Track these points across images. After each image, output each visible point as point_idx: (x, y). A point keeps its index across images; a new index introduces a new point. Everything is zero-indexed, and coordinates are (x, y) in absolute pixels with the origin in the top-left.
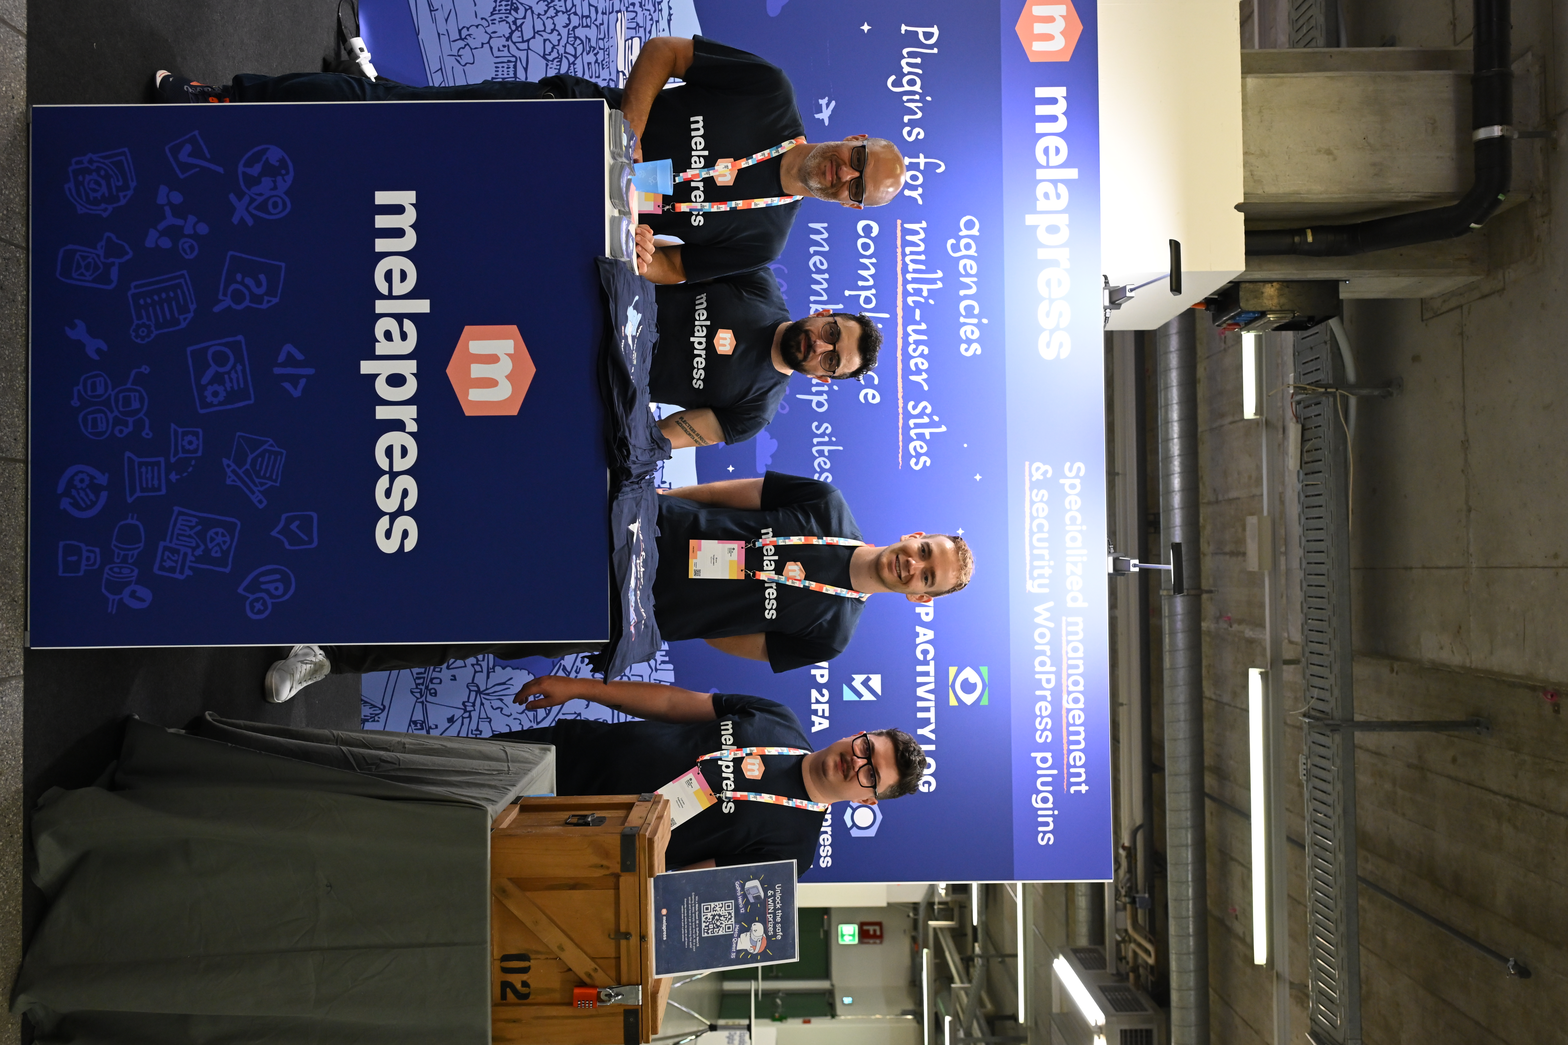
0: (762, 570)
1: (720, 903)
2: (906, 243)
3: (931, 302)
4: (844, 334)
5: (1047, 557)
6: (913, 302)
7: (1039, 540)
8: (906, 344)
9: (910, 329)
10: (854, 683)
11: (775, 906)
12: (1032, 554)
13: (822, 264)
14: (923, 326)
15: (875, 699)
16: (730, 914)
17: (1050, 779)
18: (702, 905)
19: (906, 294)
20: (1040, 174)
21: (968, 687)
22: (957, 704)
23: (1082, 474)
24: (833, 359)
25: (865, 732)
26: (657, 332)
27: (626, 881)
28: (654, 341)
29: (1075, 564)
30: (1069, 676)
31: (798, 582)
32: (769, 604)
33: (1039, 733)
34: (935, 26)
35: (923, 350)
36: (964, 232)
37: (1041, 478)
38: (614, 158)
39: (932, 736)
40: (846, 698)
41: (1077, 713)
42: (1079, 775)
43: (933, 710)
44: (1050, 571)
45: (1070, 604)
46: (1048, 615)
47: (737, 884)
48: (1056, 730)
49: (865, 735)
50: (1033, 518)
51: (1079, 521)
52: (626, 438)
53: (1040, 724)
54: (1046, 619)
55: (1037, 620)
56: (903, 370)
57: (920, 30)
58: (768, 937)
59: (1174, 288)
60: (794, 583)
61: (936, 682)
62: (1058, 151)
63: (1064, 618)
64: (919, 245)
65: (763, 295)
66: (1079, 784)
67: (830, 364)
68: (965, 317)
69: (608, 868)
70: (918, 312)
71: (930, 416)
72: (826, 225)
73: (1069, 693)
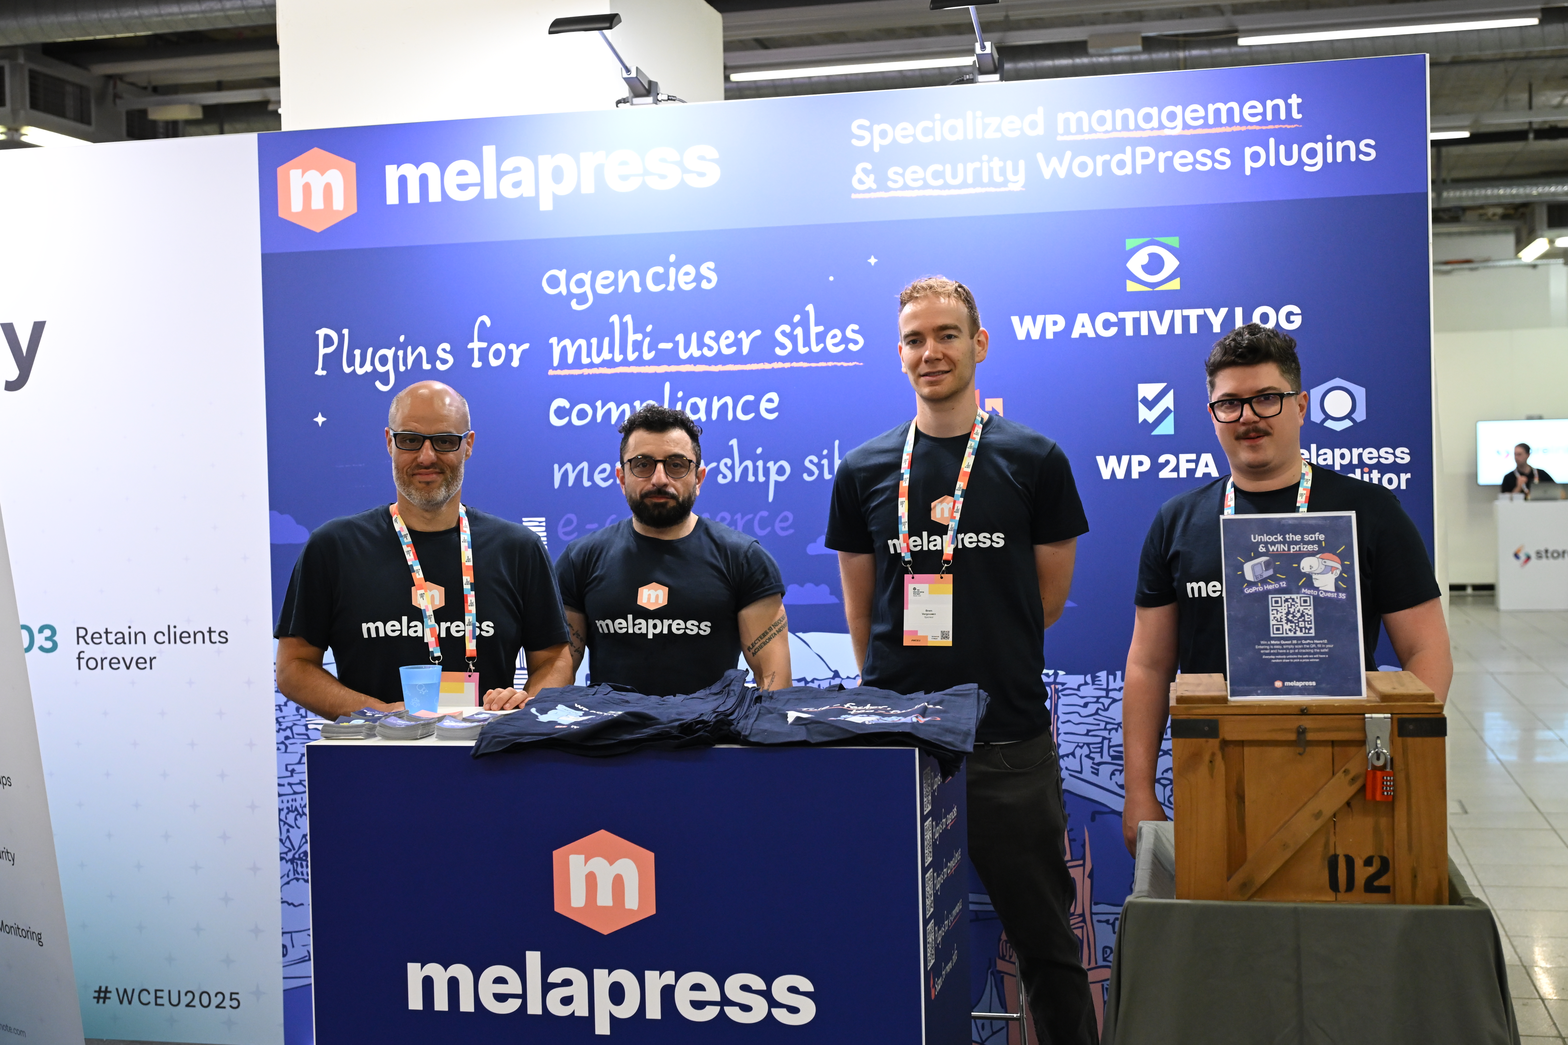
0: (941, 552)
1: (1271, 613)
2: (577, 364)
3: (649, 328)
4: (644, 450)
5: (977, 165)
6: (649, 351)
7: (954, 176)
8: (703, 360)
9: (683, 355)
10: (1151, 420)
11: (1280, 542)
12: (973, 185)
13: (604, 471)
14: (680, 338)
15: (1172, 392)
16: (1286, 601)
17: (1282, 148)
18: (1272, 635)
19: (640, 361)
20: (490, 194)
21: (1154, 265)
22: (1178, 280)
23: (866, 123)
24: (675, 463)
25: (1208, 405)
26: (599, 685)
27: (1230, 731)
28: (610, 689)
29: (985, 127)
30: (1138, 128)
31: (956, 505)
32: (984, 543)
33: (1217, 166)
34: (317, 332)
35: (710, 338)
36: (562, 289)
37: (872, 176)
38: (374, 736)
39: (1223, 311)
40: (1171, 431)
41: (1188, 115)
42: (1276, 108)
43: (1186, 312)
44: (996, 159)
45: (1040, 131)
46: (1054, 161)
47: (1248, 591)
48: (1213, 142)
49: (1212, 405)
50: (926, 186)
51: (929, 124)
52: (681, 725)
53: (1204, 164)
54: (1061, 162)
55: (1062, 174)
56: (735, 363)
57: (322, 351)
58: (1321, 550)
59: (608, 25)
60: (958, 510)
61: (1148, 309)
62: (462, 173)
63: (1059, 138)
64: (580, 347)
65: (597, 552)
66: (1289, 107)
67: (681, 467)
68: (668, 285)
69: (1213, 754)
70: (662, 346)
71: (794, 327)
72: (556, 466)
73: (1161, 126)
